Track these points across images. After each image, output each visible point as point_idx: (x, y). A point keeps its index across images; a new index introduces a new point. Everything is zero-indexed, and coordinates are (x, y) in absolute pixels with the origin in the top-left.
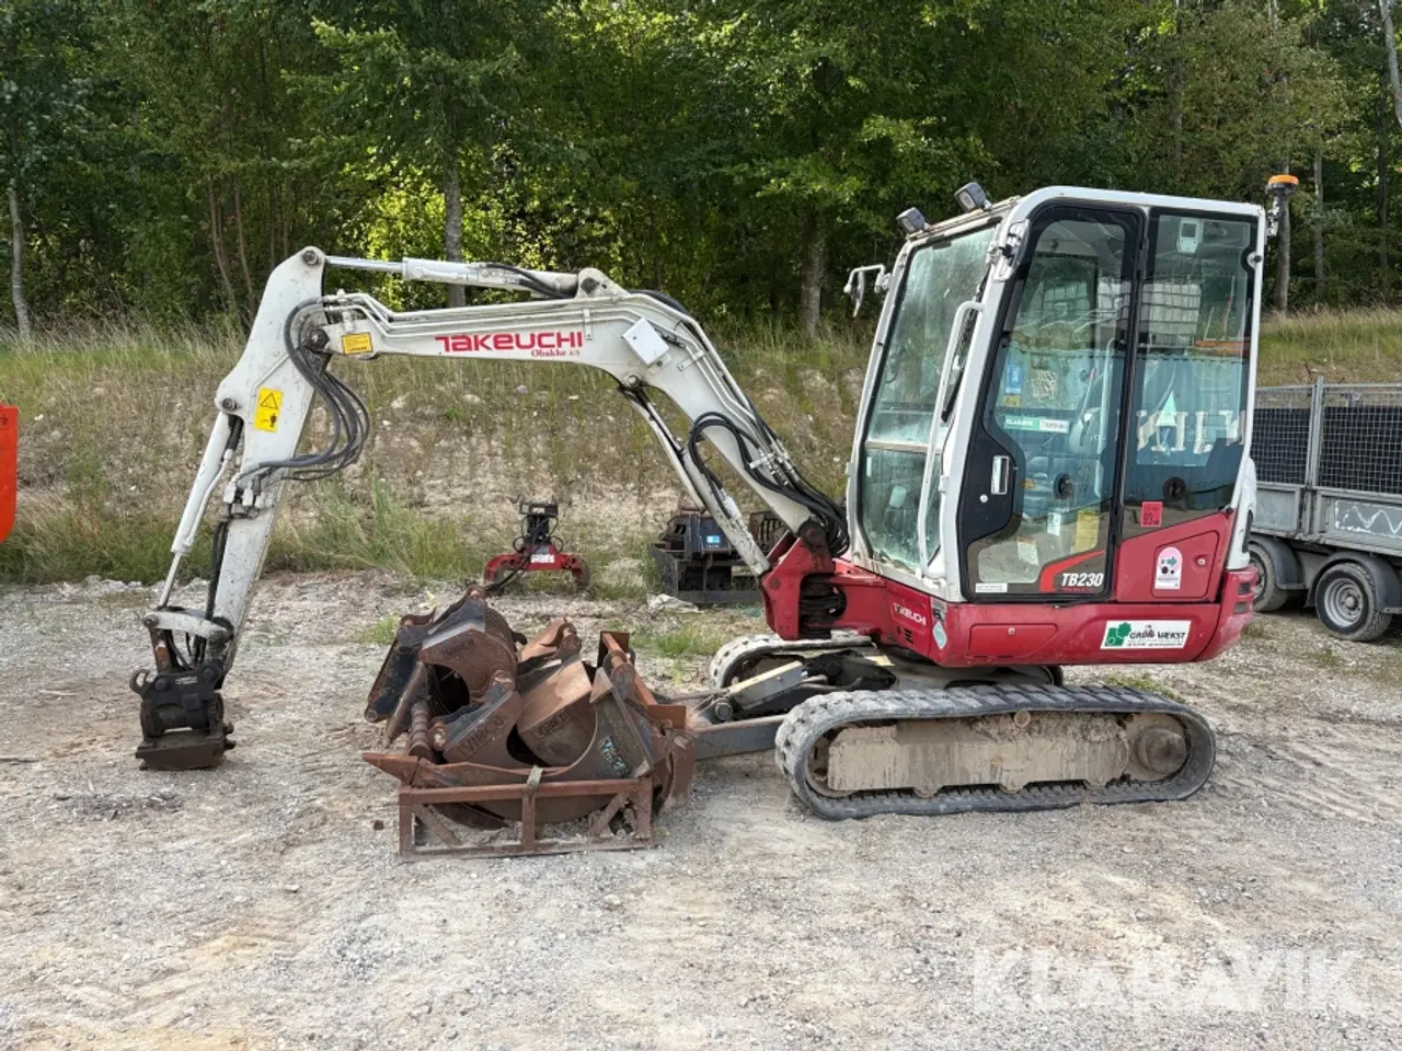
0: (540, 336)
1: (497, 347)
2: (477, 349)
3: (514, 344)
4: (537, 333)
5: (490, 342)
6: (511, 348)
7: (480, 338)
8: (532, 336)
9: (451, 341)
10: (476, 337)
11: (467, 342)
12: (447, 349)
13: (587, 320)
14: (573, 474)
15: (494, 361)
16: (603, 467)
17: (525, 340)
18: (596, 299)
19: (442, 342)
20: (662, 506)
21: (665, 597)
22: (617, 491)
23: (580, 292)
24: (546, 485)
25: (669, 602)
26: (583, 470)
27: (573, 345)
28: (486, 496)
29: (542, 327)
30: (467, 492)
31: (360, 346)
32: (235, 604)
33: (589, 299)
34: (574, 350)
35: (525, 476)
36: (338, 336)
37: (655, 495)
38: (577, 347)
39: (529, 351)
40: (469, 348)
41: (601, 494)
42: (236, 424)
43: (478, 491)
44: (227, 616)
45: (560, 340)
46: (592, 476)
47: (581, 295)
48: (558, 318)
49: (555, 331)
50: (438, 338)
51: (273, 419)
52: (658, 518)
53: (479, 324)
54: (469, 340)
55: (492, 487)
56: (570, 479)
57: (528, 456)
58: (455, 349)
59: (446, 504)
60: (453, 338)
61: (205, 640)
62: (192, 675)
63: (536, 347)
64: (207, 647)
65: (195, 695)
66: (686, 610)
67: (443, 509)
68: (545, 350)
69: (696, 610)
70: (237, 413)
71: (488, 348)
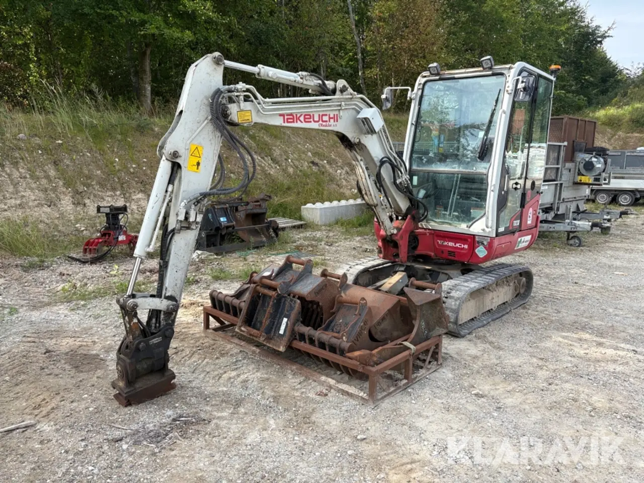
0: (323, 115)
1: (305, 122)
2: (297, 122)
3: (312, 120)
4: (321, 114)
5: (302, 118)
6: (311, 122)
7: (298, 115)
8: (319, 115)
9: (286, 117)
10: (296, 115)
11: (292, 118)
12: (284, 122)
13: (343, 108)
14: (81, 188)
15: (304, 129)
16: (99, 183)
17: (316, 118)
18: (345, 97)
19: (282, 117)
20: (140, 203)
21: (199, 252)
22: (111, 196)
23: (338, 92)
24: (66, 195)
25: (202, 254)
26: (88, 186)
27: (334, 121)
28: (30, 204)
29: (323, 111)
30: (18, 202)
31: (246, 118)
32: (178, 285)
33: (341, 97)
34: (335, 124)
35: (51, 190)
36: (236, 112)
37: (134, 197)
38: (336, 123)
39: (318, 124)
40: (293, 122)
41: (103, 198)
42: (176, 167)
43: (24, 200)
44: (174, 294)
45: (330, 118)
46: (94, 189)
47: (338, 95)
48: (329, 106)
49: (328, 113)
50: (281, 115)
51: (198, 164)
52: (140, 210)
53: (301, 108)
54: (294, 117)
55: (33, 198)
56: (80, 191)
57: (47, 177)
58: (288, 122)
59: (6, 210)
60: (287, 115)
61: (160, 311)
62: (159, 337)
63: (321, 122)
64: (162, 316)
65: (161, 349)
66: (212, 257)
67: (6, 213)
68: (324, 124)
69: (215, 257)
70: (178, 160)
71: (302, 122)
